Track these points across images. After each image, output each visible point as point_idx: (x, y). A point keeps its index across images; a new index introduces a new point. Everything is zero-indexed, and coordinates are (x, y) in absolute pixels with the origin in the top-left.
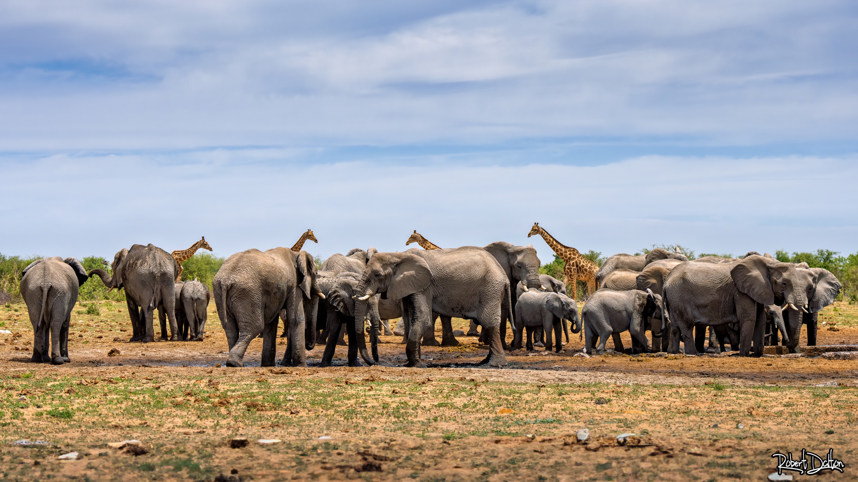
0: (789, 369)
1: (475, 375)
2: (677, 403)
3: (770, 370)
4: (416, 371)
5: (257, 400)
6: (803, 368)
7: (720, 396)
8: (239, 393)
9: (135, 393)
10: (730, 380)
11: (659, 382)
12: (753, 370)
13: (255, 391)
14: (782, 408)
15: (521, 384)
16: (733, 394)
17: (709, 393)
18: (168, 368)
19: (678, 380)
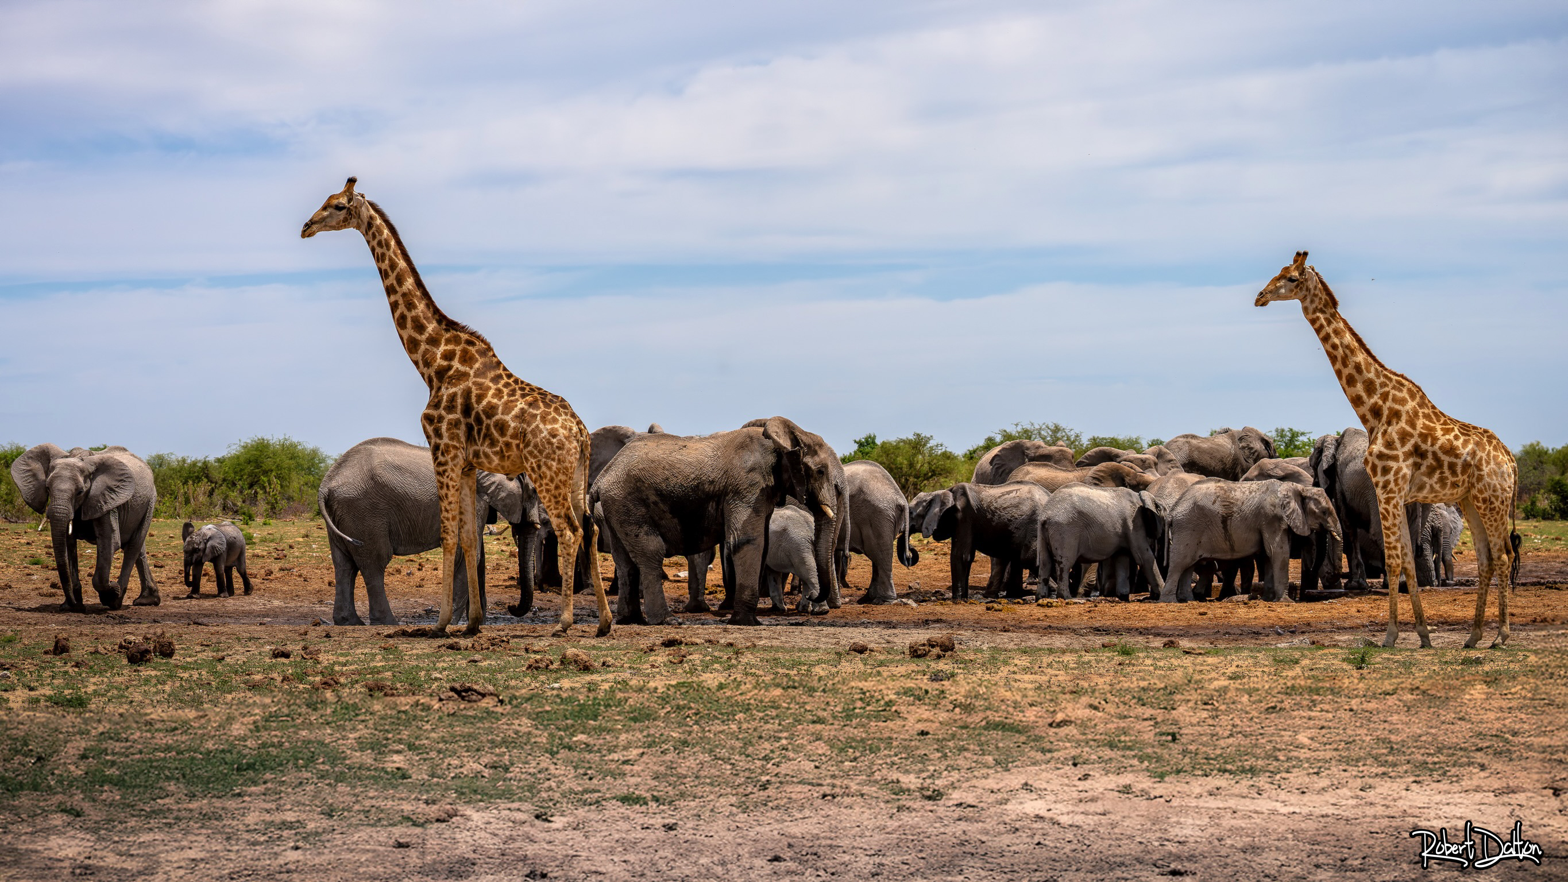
0: (1233, 621)
1: (734, 636)
2: (1060, 678)
3: (1203, 621)
4: (638, 630)
5: (382, 679)
6: (1256, 618)
7: (1129, 665)
8: (353, 667)
9: (185, 668)
10: (1140, 639)
11: (1029, 644)
12: (1177, 622)
13: (379, 664)
14: (1226, 683)
15: (808, 649)
16: (1149, 662)
17: (1111, 659)
18: (234, 627)
19: (1059, 641)
